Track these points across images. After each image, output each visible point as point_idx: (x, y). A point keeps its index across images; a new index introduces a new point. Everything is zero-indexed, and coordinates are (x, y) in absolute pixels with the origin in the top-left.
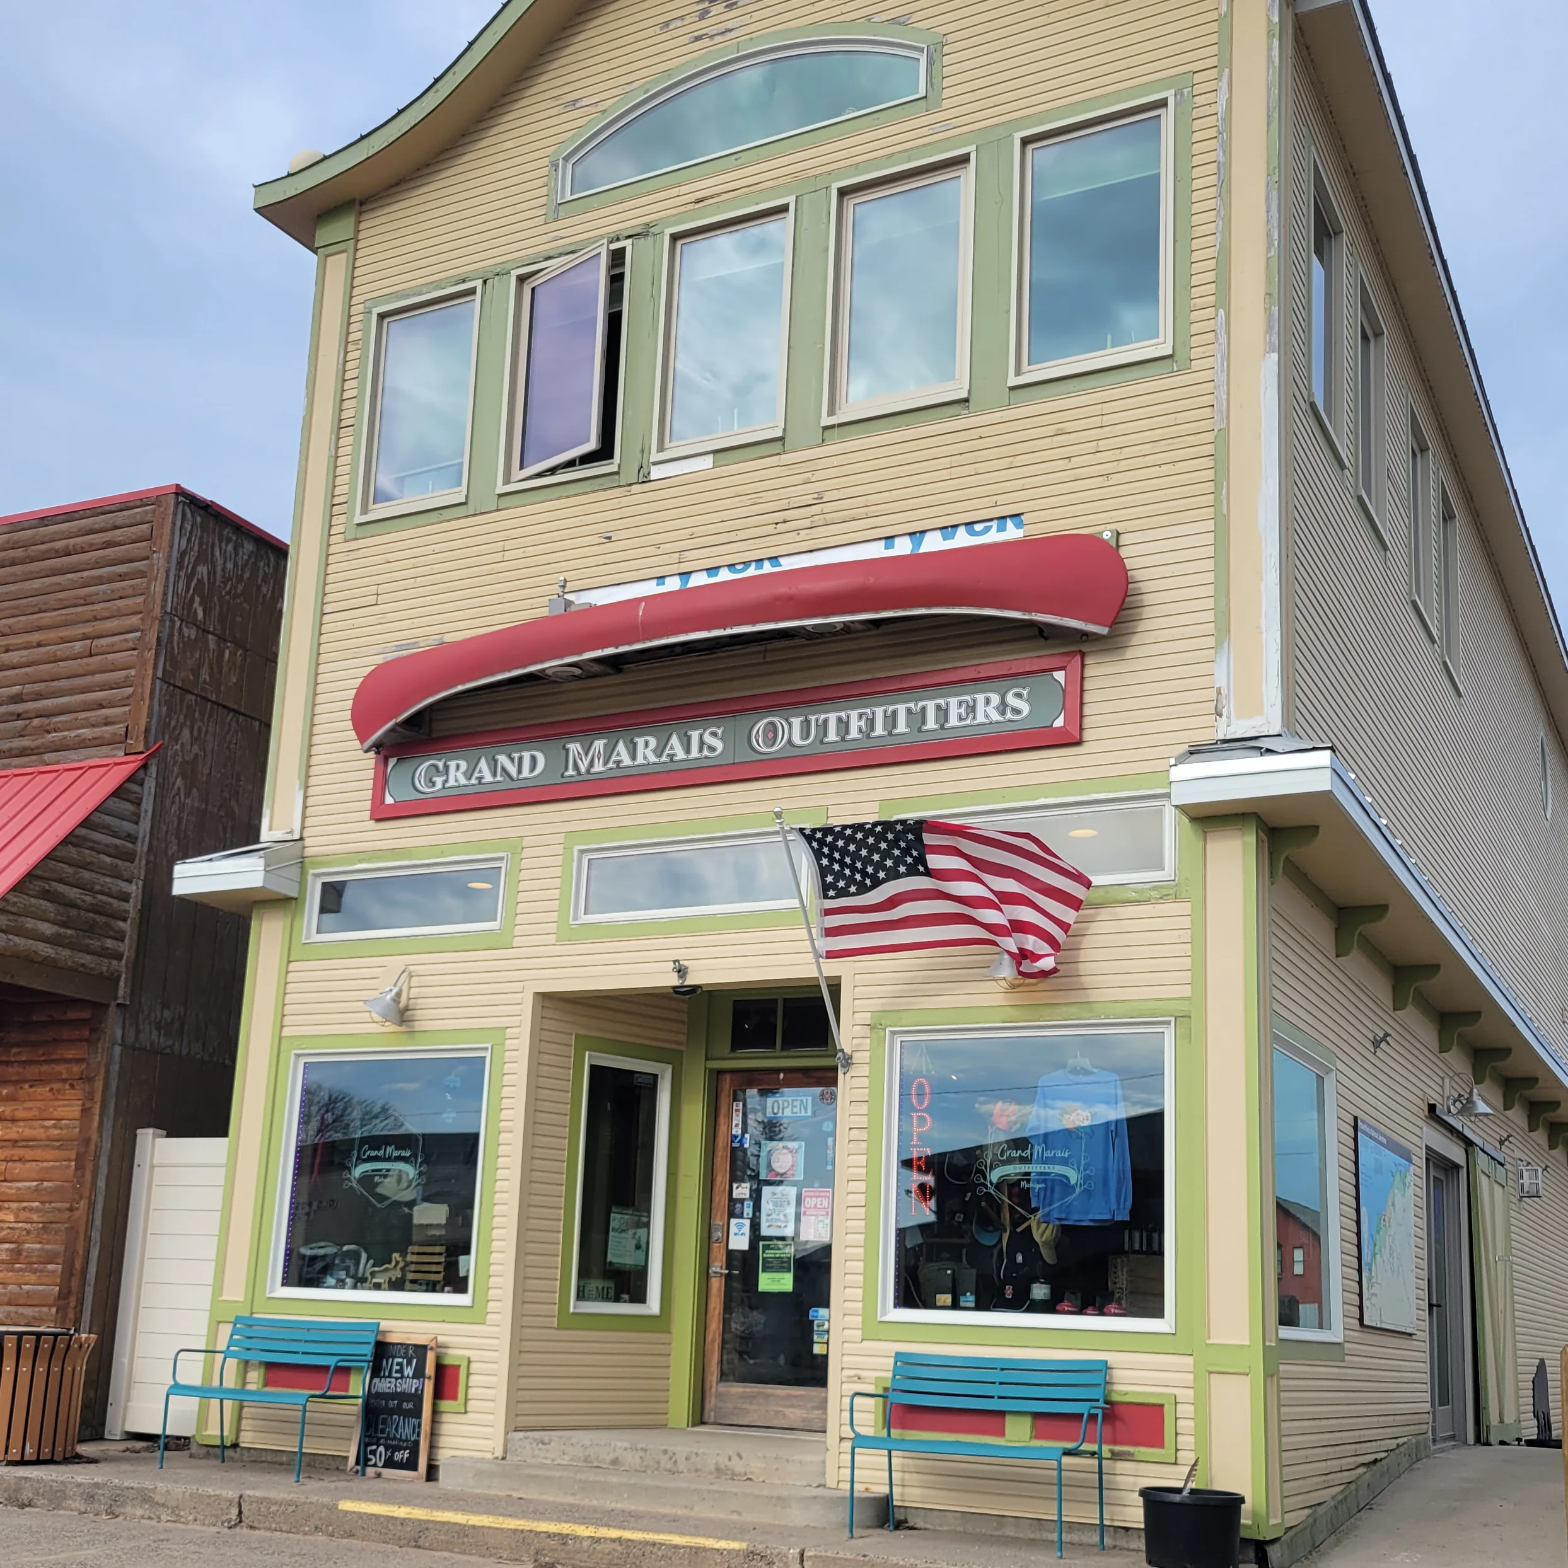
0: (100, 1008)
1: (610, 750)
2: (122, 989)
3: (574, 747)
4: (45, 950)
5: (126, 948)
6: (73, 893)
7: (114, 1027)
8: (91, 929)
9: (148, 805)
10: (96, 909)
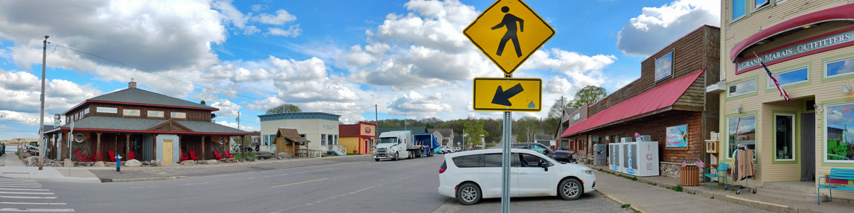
0: (701, 112)
1: (772, 55)
2: (705, 110)
3: (766, 56)
4: (690, 104)
5: (705, 102)
6: (693, 94)
7: (704, 115)
8: (698, 100)
9: (705, 78)
10: (698, 96)
